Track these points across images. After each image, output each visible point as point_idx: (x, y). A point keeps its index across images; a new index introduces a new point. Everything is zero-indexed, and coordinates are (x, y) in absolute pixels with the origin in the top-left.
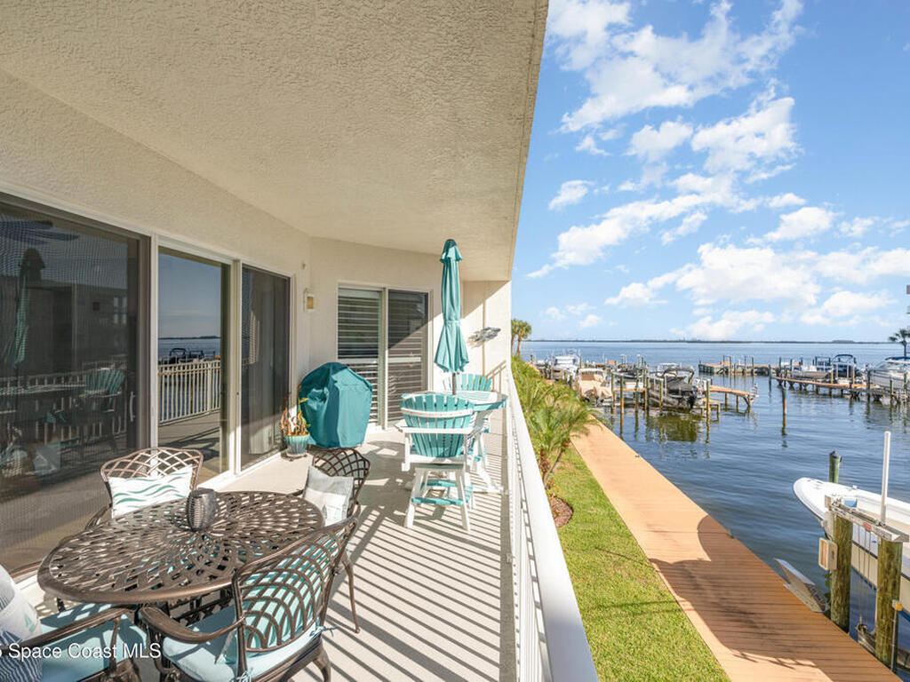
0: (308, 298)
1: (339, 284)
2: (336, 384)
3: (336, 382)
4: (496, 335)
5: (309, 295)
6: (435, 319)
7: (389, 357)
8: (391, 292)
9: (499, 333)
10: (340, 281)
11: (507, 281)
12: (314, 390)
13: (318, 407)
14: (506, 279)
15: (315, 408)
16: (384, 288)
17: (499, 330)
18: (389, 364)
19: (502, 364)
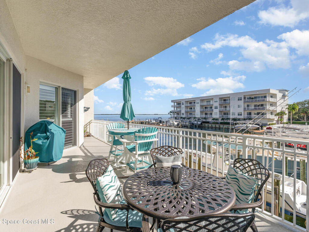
0: (28, 87)
1: (40, 82)
2: (51, 131)
3: (51, 130)
4: (88, 110)
5: (28, 86)
6: (79, 102)
7: (62, 118)
8: (63, 88)
9: (89, 109)
10: (40, 80)
11: (93, 89)
12: (39, 134)
13: (42, 142)
14: (93, 88)
15: (41, 144)
16: (59, 87)
17: (89, 108)
18: (62, 121)
19: (90, 121)
